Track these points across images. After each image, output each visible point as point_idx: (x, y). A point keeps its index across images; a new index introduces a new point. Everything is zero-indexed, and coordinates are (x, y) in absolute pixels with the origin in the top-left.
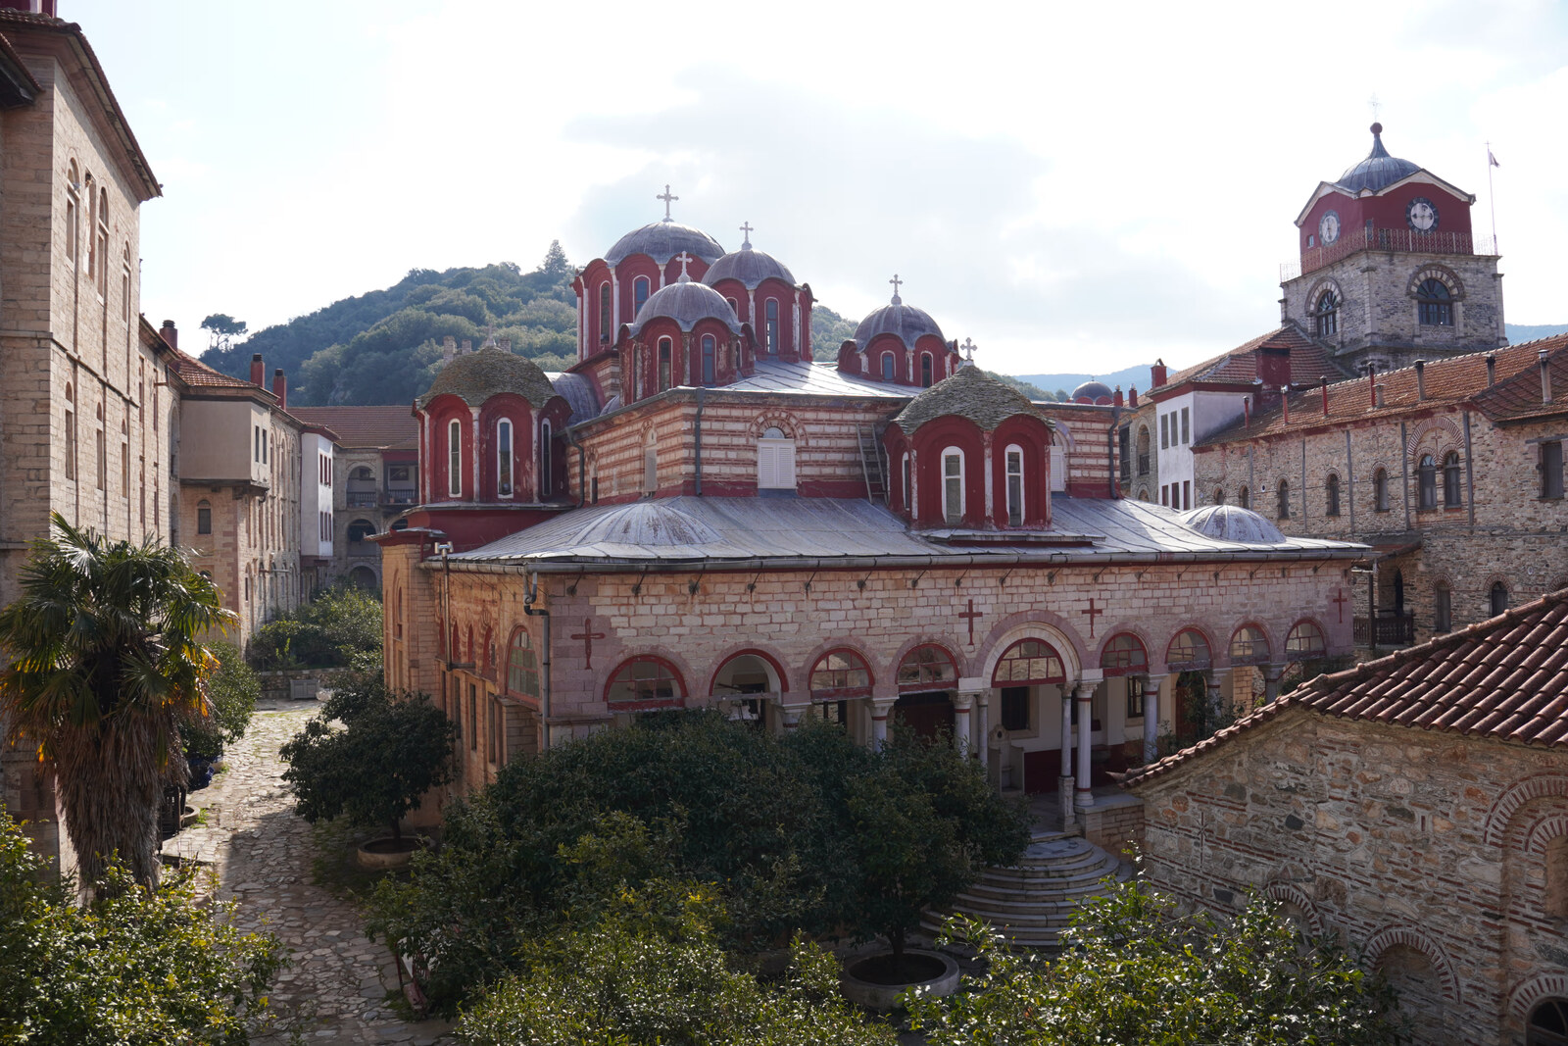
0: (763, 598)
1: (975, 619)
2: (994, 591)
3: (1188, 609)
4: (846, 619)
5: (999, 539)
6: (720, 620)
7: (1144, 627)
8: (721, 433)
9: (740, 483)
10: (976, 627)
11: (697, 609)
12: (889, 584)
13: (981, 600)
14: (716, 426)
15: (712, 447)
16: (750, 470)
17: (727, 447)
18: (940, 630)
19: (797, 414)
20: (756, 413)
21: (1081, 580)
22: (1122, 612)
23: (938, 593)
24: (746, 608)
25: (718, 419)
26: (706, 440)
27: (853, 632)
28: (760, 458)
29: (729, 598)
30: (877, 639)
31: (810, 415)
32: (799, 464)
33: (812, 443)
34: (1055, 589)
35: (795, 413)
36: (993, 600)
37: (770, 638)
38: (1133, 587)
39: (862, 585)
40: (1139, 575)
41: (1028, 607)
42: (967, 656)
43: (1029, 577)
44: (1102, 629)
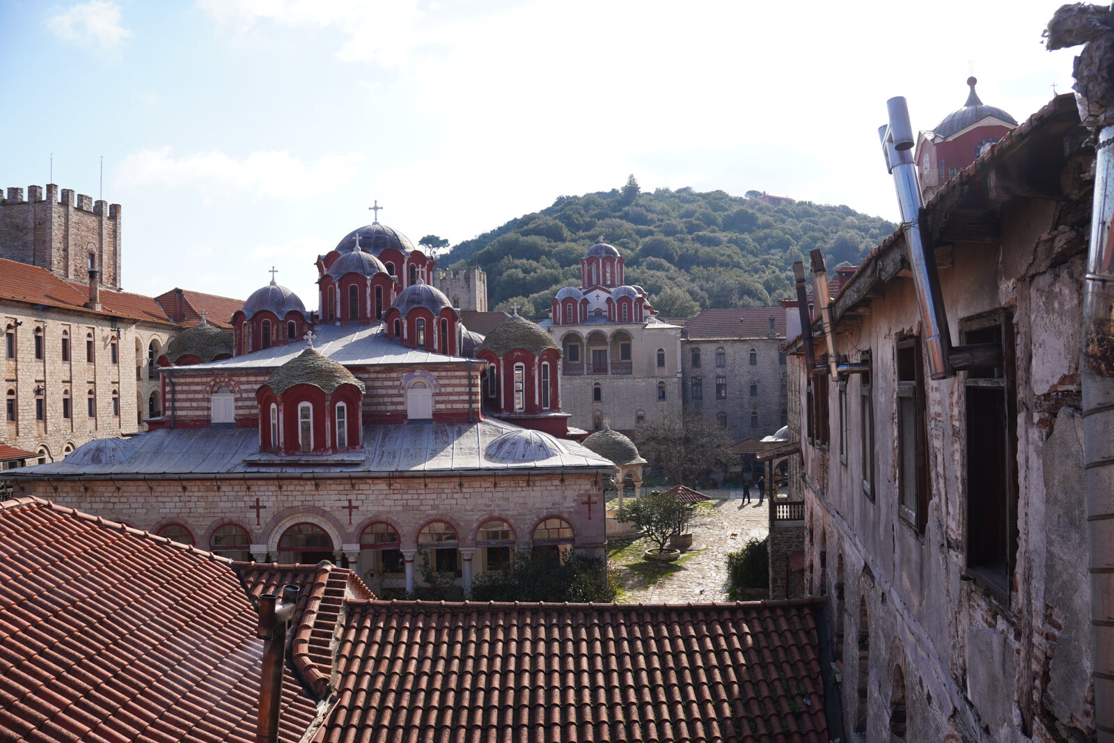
0: (125, 494)
1: (261, 510)
2: (274, 493)
3: (434, 507)
4: (175, 507)
5: (278, 462)
6: (101, 506)
7: (395, 519)
8: (188, 392)
9: (199, 421)
10: (261, 515)
11: (88, 499)
12: (202, 488)
13: (265, 498)
14: (185, 388)
15: (183, 400)
16: (205, 413)
17: (191, 400)
18: (237, 515)
19: (236, 379)
20: (209, 379)
21: (341, 487)
22: (376, 508)
23: (235, 494)
24: (116, 500)
25: (186, 384)
26: (179, 396)
27: (180, 515)
28: (212, 405)
29: (106, 494)
30: (195, 519)
31: (243, 379)
32: (237, 408)
33: (245, 395)
34: (321, 493)
35: (234, 378)
36: (274, 499)
37: (130, 516)
38: (385, 492)
39: (184, 489)
40: (390, 485)
41: (300, 503)
42: (256, 531)
43: (300, 485)
44: (357, 518)
